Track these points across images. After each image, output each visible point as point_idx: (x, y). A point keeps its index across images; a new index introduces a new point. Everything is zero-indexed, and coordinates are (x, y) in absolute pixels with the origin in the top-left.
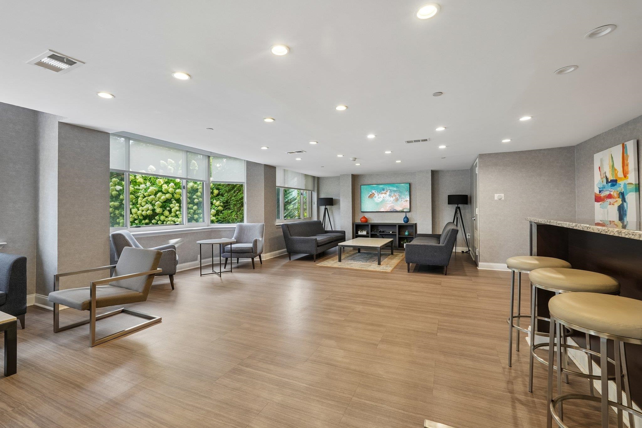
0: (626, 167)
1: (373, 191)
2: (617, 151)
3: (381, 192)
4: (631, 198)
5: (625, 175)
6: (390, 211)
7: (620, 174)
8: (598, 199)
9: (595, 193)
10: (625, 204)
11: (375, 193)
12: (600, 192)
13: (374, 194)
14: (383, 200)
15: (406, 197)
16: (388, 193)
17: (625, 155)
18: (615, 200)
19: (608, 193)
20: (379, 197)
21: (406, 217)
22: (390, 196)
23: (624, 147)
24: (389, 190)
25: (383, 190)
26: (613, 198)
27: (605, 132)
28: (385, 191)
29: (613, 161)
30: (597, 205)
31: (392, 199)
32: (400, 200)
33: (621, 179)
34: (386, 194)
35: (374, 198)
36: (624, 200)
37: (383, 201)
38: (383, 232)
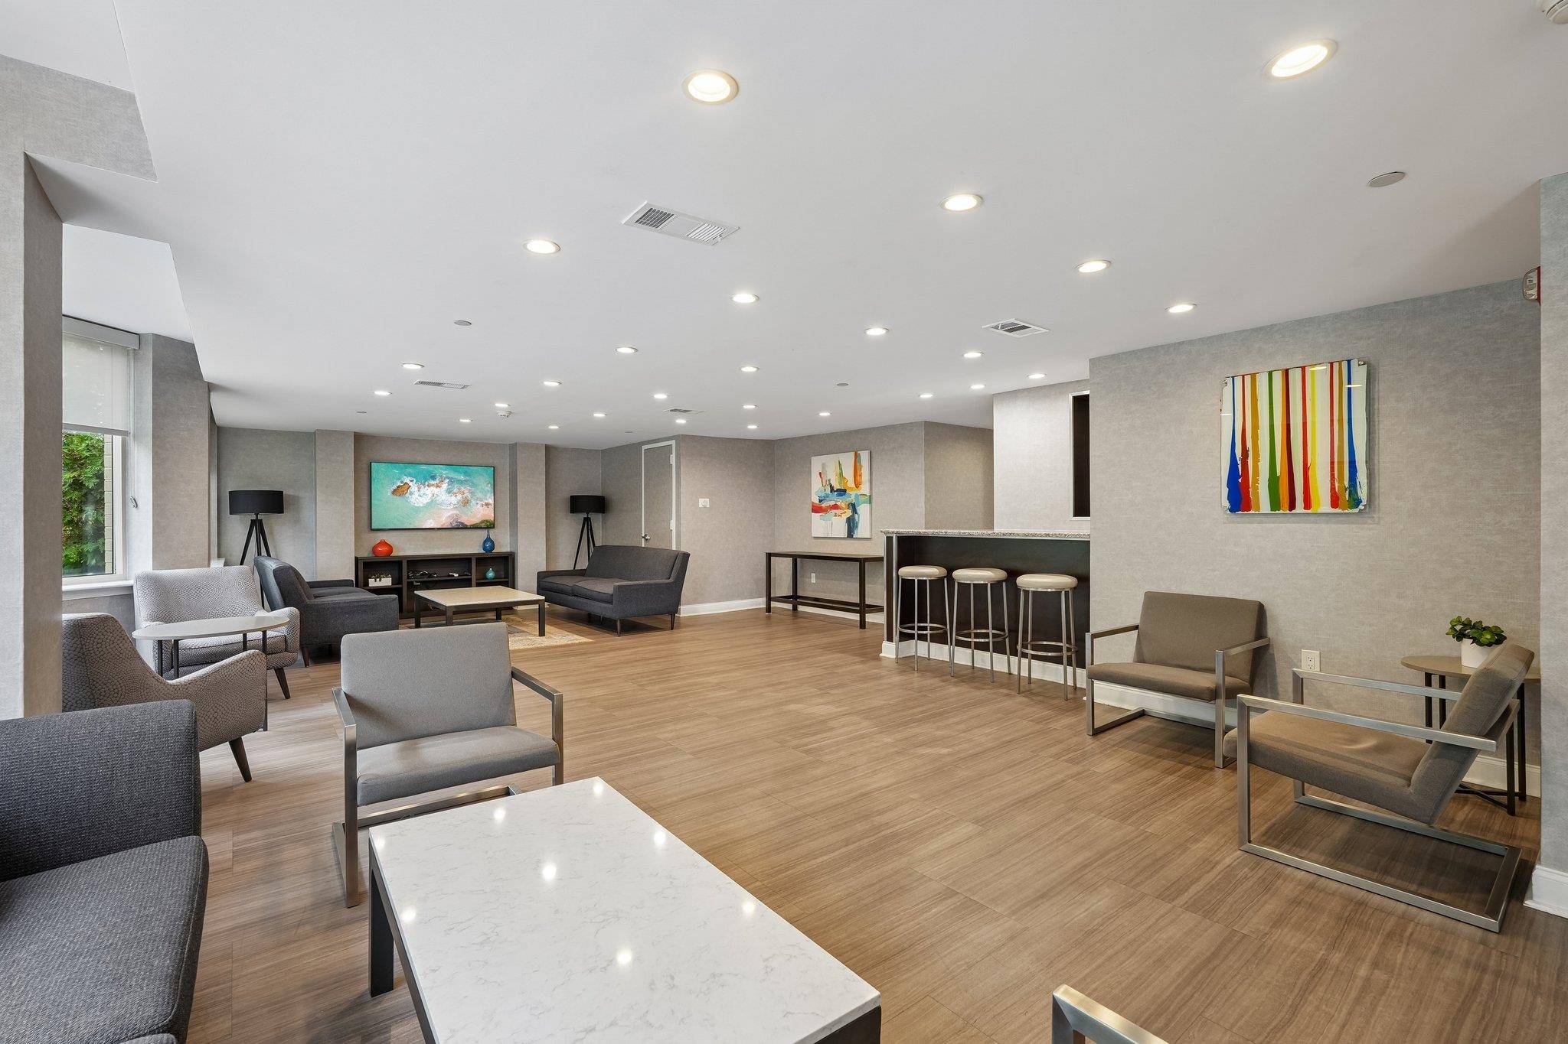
0: (858, 478)
1: (407, 480)
2: (848, 459)
3: (426, 483)
4: (863, 510)
5: (857, 485)
6: (449, 527)
7: (851, 483)
8: (816, 509)
9: (813, 502)
10: (856, 516)
11: (411, 484)
12: (820, 501)
13: (407, 486)
14: (432, 501)
15: (485, 496)
16: (445, 486)
17: (858, 464)
18: (842, 511)
19: (832, 503)
20: (421, 496)
21: (488, 539)
22: (449, 491)
23: (857, 456)
24: (448, 478)
25: (433, 478)
26: (840, 509)
27: (827, 434)
28: (437, 481)
29: (841, 469)
30: (816, 516)
31: (453, 500)
32: (473, 502)
33: (851, 489)
34: (440, 487)
35: (407, 495)
36: (855, 511)
37: (433, 503)
38: (430, 576)
